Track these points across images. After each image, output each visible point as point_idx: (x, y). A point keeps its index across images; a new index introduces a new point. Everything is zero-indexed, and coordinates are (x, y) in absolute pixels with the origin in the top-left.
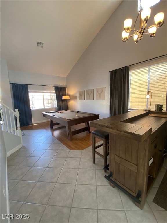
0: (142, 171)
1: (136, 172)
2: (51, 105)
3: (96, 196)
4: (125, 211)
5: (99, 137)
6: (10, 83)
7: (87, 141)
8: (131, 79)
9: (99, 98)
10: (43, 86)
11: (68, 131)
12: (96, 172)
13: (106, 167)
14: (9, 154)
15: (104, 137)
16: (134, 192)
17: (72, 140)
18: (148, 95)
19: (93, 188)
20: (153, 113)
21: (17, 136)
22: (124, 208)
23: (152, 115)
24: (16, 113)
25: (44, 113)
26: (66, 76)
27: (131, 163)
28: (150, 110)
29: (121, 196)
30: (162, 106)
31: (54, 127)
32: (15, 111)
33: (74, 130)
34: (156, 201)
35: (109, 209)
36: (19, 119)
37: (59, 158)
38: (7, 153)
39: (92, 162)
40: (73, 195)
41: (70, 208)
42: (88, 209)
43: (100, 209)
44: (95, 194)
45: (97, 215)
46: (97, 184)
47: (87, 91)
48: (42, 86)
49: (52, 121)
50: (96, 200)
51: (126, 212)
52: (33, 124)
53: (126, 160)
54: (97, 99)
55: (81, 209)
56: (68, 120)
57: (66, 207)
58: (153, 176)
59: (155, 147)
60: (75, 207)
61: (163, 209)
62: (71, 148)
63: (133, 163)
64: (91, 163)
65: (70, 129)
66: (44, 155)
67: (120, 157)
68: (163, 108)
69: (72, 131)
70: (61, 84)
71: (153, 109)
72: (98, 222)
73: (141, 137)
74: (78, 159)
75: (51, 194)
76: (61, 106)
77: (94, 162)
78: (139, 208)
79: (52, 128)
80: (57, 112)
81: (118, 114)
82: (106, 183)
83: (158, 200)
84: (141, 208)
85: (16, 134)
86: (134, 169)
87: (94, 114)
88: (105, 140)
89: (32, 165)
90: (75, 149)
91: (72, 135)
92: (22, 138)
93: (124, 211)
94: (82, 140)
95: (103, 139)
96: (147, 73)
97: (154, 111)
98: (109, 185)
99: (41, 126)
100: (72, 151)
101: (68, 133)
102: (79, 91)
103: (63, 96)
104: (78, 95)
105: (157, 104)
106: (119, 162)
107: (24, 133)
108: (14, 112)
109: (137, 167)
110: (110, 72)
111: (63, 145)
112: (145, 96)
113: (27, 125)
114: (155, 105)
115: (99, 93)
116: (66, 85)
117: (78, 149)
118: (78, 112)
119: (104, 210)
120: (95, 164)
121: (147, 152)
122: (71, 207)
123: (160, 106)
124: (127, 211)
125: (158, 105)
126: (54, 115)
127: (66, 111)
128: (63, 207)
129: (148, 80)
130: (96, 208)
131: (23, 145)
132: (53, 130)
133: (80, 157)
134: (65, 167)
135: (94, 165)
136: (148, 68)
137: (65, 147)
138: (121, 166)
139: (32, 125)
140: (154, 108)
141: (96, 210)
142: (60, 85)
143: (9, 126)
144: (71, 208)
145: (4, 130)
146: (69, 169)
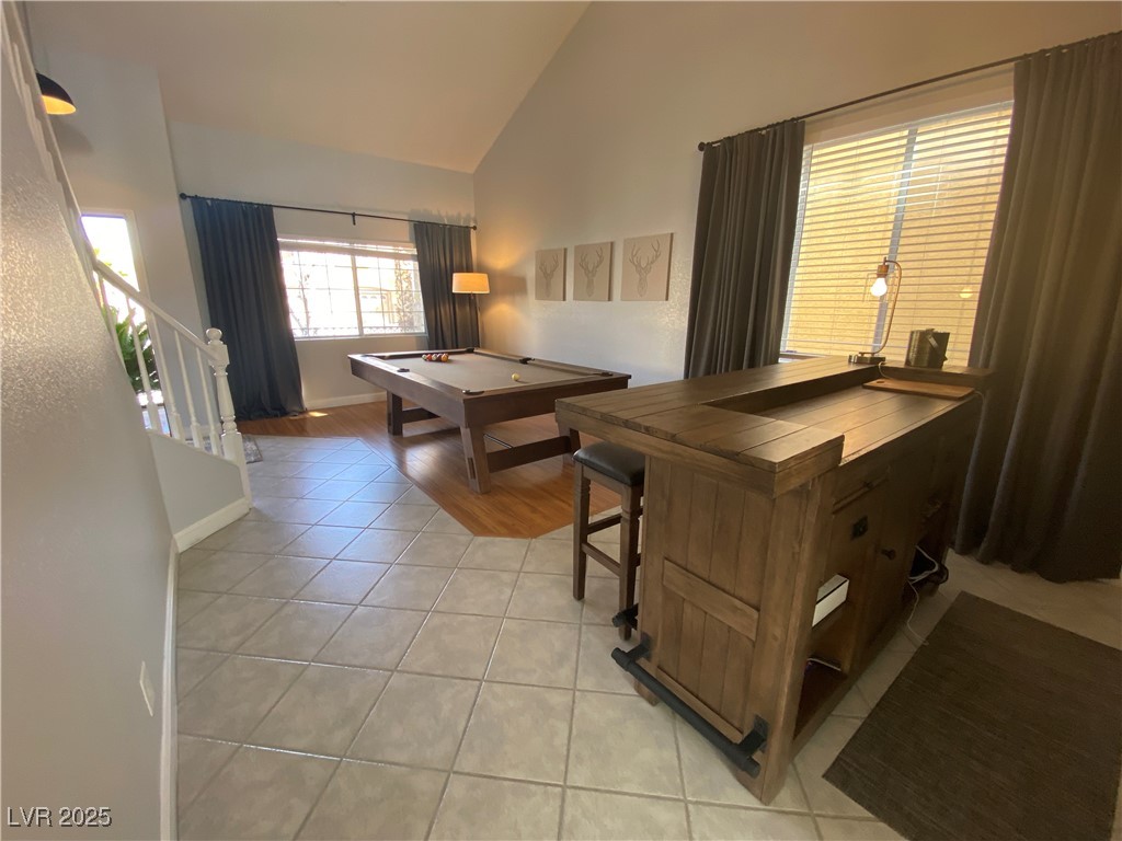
0: (778, 632)
1: (753, 637)
2: (400, 322)
3: (566, 734)
4: (691, 802)
5: (605, 479)
6: (183, 196)
7: (557, 502)
8: (811, 190)
9: (639, 289)
10: (354, 215)
11: (469, 452)
12: (580, 637)
13: (627, 617)
14: (183, 539)
15: (627, 480)
16: (736, 724)
17: (487, 491)
18: (881, 281)
19: (558, 699)
20: (894, 373)
21: (220, 461)
22: (684, 791)
23: (888, 384)
24: (214, 348)
25: (358, 357)
26: (471, 170)
27: (733, 596)
28: (883, 359)
29: (680, 739)
30: (943, 338)
31: (409, 430)
32: (207, 339)
33: (502, 447)
34: (841, 774)
35: (618, 789)
36: (228, 377)
37: (417, 569)
38: (176, 536)
39: (569, 594)
40: (464, 723)
41: (445, 775)
42: (523, 785)
43: (580, 785)
44: (563, 727)
45: (558, 810)
46: (578, 687)
47: (581, 251)
48: (351, 217)
49: (396, 401)
50: (565, 748)
51: (691, 807)
52: (306, 411)
53: (713, 585)
54: (624, 298)
55: (492, 780)
56: (468, 393)
57: (431, 769)
58: (839, 665)
59: (859, 529)
60: (466, 771)
61: (868, 814)
62: (478, 527)
63: (741, 599)
64: (565, 596)
65: (477, 439)
66: (348, 553)
67: (687, 570)
68: (947, 354)
69: (488, 451)
70: (446, 210)
71: (896, 355)
72: (559, 837)
73: (773, 472)
74: (506, 577)
75: (368, 715)
76: (445, 329)
77: (579, 593)
78: (756, 797)
79: (396, 431)
80: (420, 356)
81: (727, 370)
82: (622, 683)
83: (851, 770)
84: (765, 795)
85: (215, 451)
86: (741, 621)
87: (605, 374)
88: (630, 490)
89: (293, 592)
90: (499, 535)
91: (491, 471)
92: (250, 475)
93: (683, 804)
94: (540, 493)
95: (622, 486)
96: (893, 160)
97: (902, 365)
98: (632, 691)
99: (343, 423)
100: (481, 539)
101: (471, 460)
102: (537, 252)
103: (455, 275)
104: (530, 272)
105: (924, 328)
106: (682, 595)
107: (261, 448)
108: (201, 343)
109: (755, 614)
110: (702, 146)
111: (443, 514)
112: (862, 290)
113: (276, 416)
114: (912, 333)
115: (638, 266)
116: (473, 215)
117: (513, 532)
118: (525, 361)
119: (596, 790)
120: (583, 602)
121: (807, 546)
122: (450, 772)
123: (933, 342)
124: (696, 803)
125: (924, 335)
126: (403, 370)
127: (470, 351)
128: (414, 767)
129: (899, 202)
130: (561, 783)
131: (255, 505)
132: (401, 442)
133: (518, 566)
134: (441, 609)
135: (577, 604)
136: (906, 133)
137: (453, 520)
138: (688, 610)
139: (301, 416)
140: (905, 351)
141: (560, 789)
142: (443, 213)
143: (178, 411)
144: (449, 776)
145: (155, 428)
146: (460, 618)
